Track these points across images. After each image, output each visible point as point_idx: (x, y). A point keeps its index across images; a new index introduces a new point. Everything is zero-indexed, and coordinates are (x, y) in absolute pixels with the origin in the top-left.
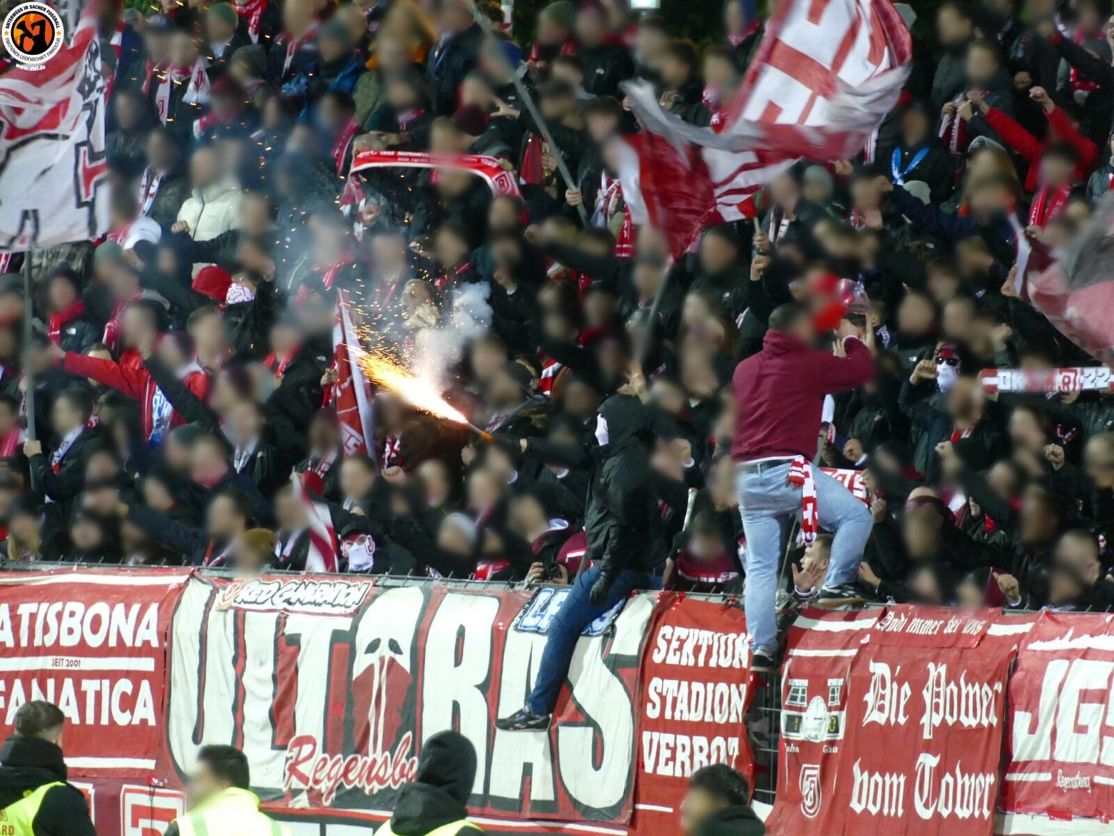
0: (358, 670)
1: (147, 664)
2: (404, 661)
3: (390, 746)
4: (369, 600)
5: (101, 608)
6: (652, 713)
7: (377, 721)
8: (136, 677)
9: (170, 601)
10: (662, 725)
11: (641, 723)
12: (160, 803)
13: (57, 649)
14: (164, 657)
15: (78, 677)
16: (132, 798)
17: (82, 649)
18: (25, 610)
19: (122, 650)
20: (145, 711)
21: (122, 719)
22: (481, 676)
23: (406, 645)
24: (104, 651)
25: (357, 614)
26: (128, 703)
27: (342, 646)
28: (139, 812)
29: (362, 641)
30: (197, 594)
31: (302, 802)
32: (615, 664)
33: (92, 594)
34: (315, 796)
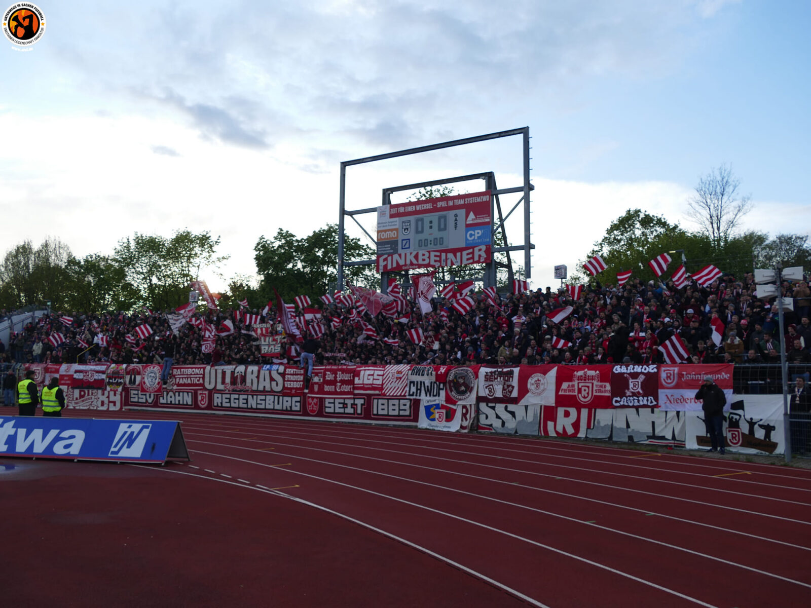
0: (235, 375)
1: (202, 376)
2: (243, 374)
3: (241, 384)
4: (236, 367)
5: (194, 369)
6: (286, 379)
7: (239, 380)
8: (200, 378)
9: (204, 368)
10: (288, 381)
11: (284, 381)
12: (204, 392)
13: (187, 374)
14: (204, 375)
15: (190, 378)
16: (199, 392)
17: (191, 374)
18: (182, 370)
19: (197, 374)
20: (201, 381)
21: (198, 382)
22: (256, 375)
23: (243, 372)
24: (195, 374)
25: (235, 369)
26: (198, 381)
27: (233, 373)
28: (200, 394)
29: (236, 371)
30: (208, 368)
31: (227, 391)
32: (279, 374)
33: (192, 368)
34: (229, 391)
